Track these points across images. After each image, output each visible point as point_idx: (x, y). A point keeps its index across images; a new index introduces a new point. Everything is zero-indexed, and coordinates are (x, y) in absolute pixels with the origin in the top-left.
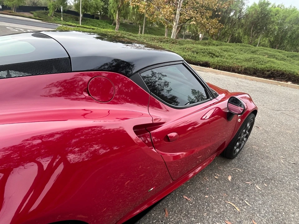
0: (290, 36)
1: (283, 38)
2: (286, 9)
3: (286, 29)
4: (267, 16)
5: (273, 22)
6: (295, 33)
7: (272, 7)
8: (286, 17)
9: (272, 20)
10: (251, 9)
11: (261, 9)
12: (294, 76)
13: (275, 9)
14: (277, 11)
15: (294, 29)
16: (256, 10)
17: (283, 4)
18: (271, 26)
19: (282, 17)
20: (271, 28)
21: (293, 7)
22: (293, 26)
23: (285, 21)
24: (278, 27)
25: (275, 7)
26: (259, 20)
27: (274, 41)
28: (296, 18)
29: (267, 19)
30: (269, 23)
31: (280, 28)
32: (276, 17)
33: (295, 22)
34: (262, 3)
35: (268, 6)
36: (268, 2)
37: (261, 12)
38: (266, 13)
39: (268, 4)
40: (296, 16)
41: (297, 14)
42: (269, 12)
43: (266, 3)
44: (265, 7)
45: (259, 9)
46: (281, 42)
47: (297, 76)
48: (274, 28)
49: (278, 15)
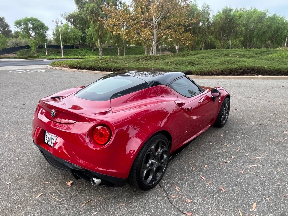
0: (257, 34)
1: (251, 37)
2: (248, 11)
3: (252, 28)
4: (232, 21)
5: (239, 24)
6: (261, 30)
7: (235, 11)
8: (249, 18)
9: (238, 23)
10: (217, 17)
11: (226, 15)
12: (262, 70)
13: (238, 13)
14: (240, 14)
15: (259, 27)
16: (221, 17)
17: (244, 7)
18: (237, 29)
19: (246, 19)
20: (238, 30)
21: (254, 8)
22: (257, 25)
23: (249, 22)
24: (244, 28)
25: (238, 11)
26: (226, 25)
27: (244, 41)
28: (258, 17)
29: (233, 23)
30: (236, 26)
31: (246, 29)
32: (241, 20)
33: (259, 21)
34: (225, 10)
35: (231, 12)
36: (230, 8)
37: (226, 18)
38: (231, 17)
39: (231, 10)
40: (258, 15)
41: (258, 14)
42: (234, 17)
43: (228, 9)
44: (229, 13)
45: (224, 16)
46: (250, 41)
47: (265, 69)
48: (241, 29)
49: (241, 18)
